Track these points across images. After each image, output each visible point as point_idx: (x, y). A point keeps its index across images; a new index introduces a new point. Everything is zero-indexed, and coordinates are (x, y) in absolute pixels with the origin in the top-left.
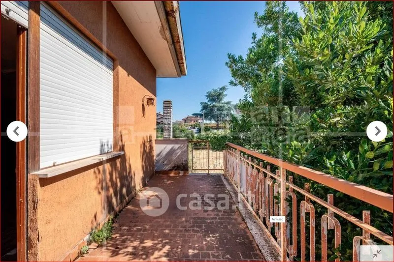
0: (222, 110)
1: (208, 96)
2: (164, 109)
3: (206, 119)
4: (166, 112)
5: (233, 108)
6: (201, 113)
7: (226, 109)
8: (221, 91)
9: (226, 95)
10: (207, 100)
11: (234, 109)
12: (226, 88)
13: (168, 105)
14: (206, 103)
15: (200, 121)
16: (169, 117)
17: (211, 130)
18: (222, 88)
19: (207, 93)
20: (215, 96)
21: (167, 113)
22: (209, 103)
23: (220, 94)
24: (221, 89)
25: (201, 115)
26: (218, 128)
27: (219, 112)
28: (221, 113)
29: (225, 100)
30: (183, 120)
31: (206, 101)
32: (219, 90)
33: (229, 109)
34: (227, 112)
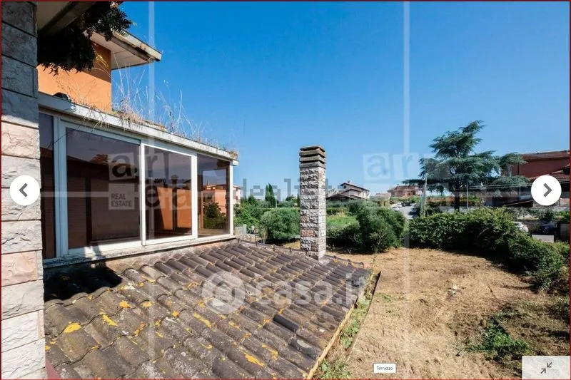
0: (470, 171)
1: (436, 147)
2: (301, 168)
3: (431, 189)
4: (306, 177)
5: (495, 165)
6: (420, 178)
7: (480, 168)
8: (466, 134)
9: (479, 140)
10: (435, 154)
11: (498, 166)
12: (479, 125)
13: (312, 158)
14: (431, 159)
15: (420, 192)
16: (314, 190)
17: (441, 208)
18: (467, 128)
19: (435, 140)
20: (452, 144)
21: (309, 179)
22: (438, 159)
23: (465, 139)
24: (466, 130)
25: (421, 183)
26: (457, 204)
27: (460, 175)
28: (467, 177)
29: (476, 150)
30: (389, 191)
31: (432, 156)
32: (461, 131)
33: (487, 168)
34: (481, 175)
